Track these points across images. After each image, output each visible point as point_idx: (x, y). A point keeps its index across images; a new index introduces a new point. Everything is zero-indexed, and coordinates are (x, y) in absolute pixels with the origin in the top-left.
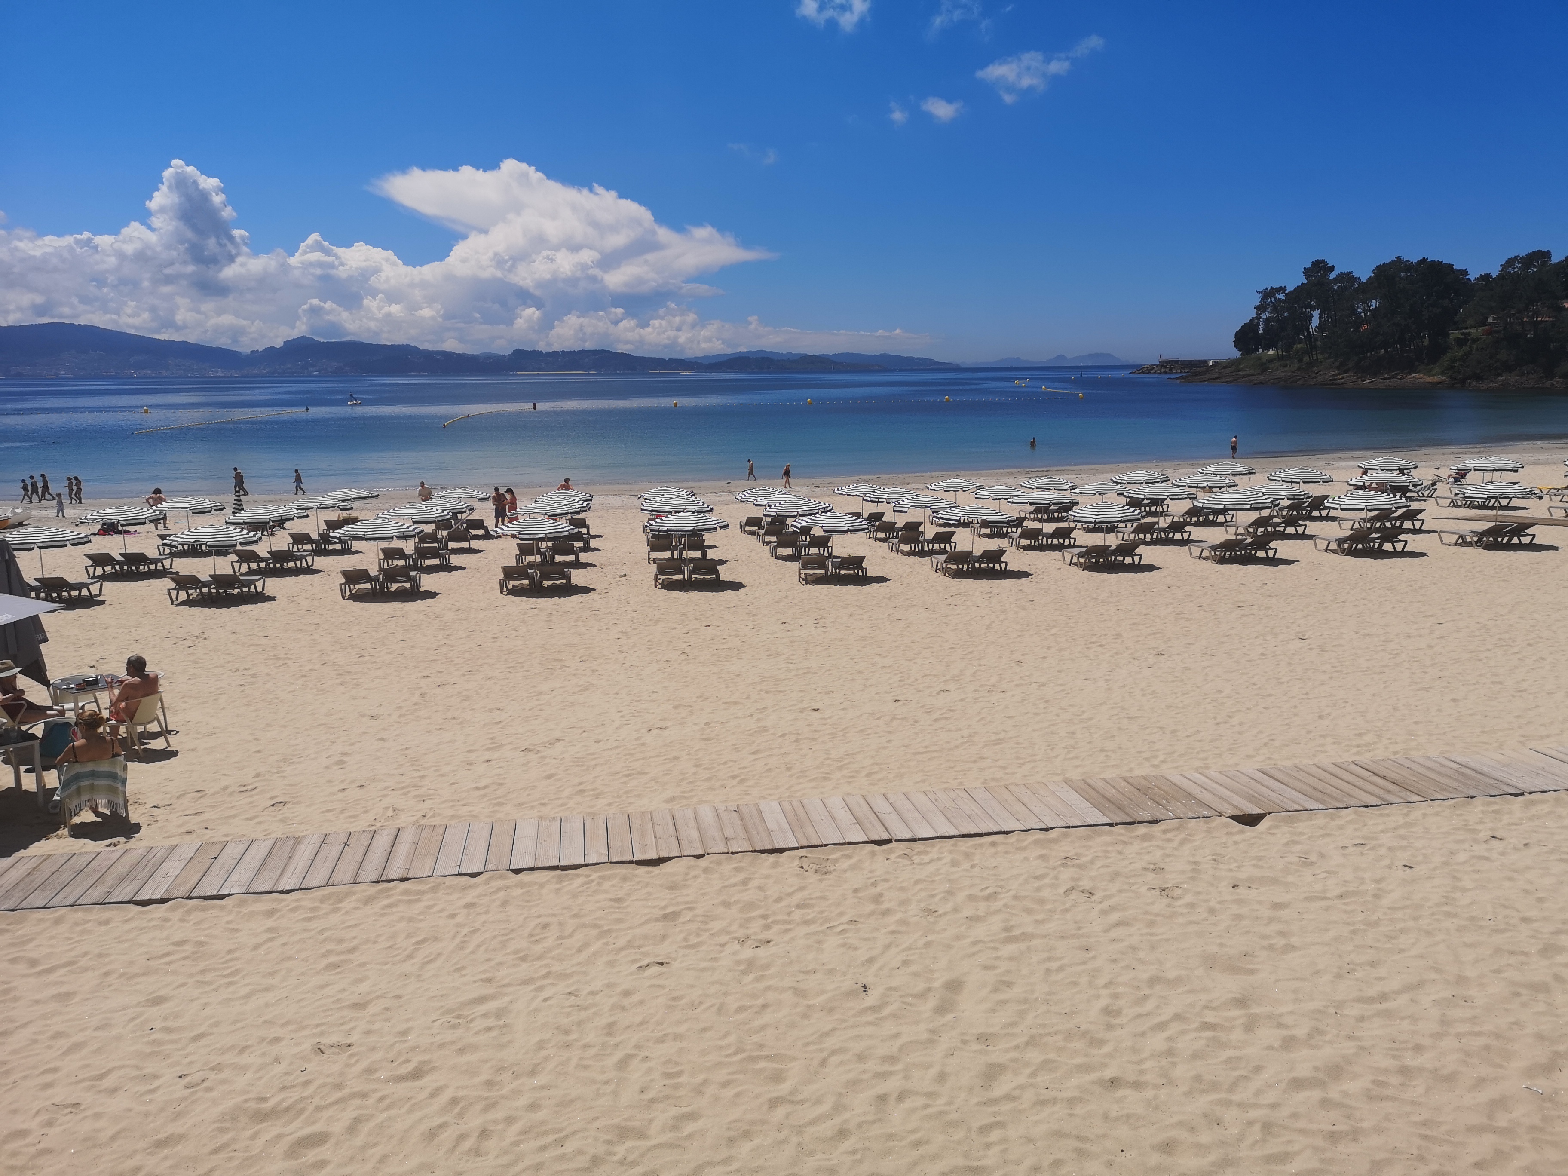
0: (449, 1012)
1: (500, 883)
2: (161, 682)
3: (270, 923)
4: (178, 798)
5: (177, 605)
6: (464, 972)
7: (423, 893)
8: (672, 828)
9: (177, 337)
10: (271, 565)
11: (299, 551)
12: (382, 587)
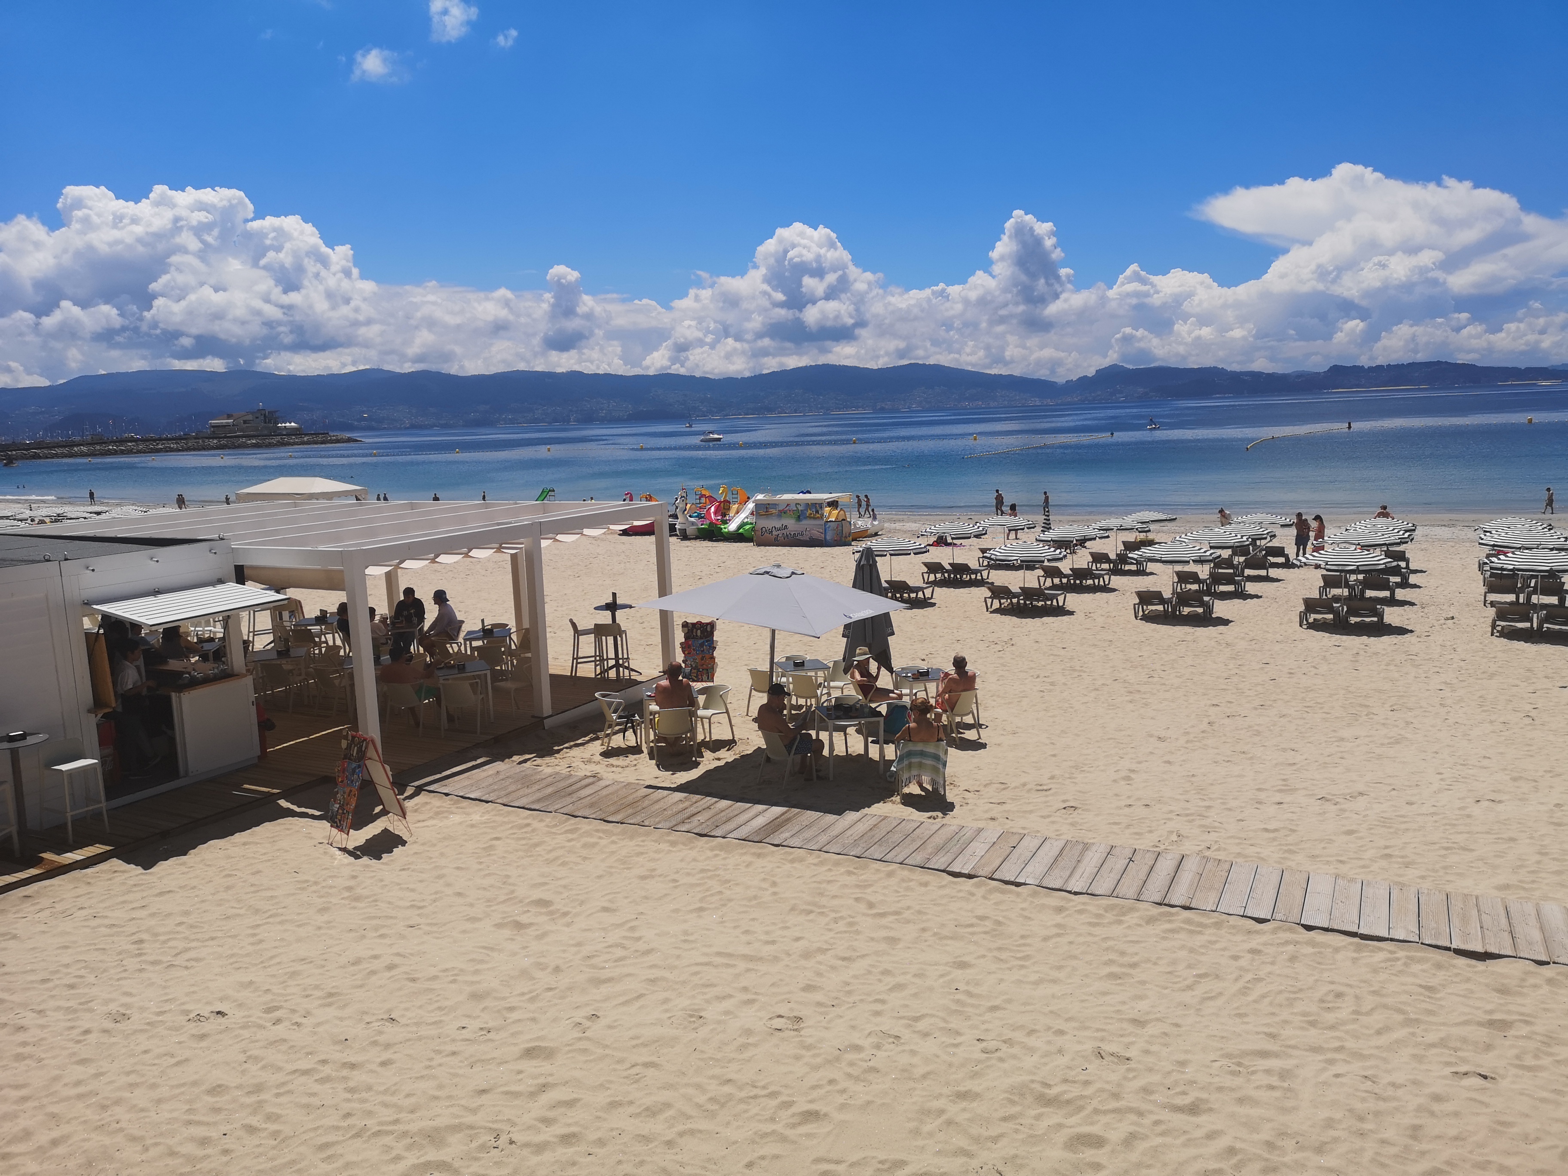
0: (1229, 1056)
1: (1288, 936)
2: (977, 679)
3: (1059, 919)
4: (985, 786)
5: (991, 612)
6: (1246, 1020)
7: (1205, 926)
8: (1504, 921)
9: (1004, 371)
10: (1072, 582)
11: (1097, 570)
12: (1174, 610)
